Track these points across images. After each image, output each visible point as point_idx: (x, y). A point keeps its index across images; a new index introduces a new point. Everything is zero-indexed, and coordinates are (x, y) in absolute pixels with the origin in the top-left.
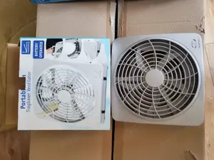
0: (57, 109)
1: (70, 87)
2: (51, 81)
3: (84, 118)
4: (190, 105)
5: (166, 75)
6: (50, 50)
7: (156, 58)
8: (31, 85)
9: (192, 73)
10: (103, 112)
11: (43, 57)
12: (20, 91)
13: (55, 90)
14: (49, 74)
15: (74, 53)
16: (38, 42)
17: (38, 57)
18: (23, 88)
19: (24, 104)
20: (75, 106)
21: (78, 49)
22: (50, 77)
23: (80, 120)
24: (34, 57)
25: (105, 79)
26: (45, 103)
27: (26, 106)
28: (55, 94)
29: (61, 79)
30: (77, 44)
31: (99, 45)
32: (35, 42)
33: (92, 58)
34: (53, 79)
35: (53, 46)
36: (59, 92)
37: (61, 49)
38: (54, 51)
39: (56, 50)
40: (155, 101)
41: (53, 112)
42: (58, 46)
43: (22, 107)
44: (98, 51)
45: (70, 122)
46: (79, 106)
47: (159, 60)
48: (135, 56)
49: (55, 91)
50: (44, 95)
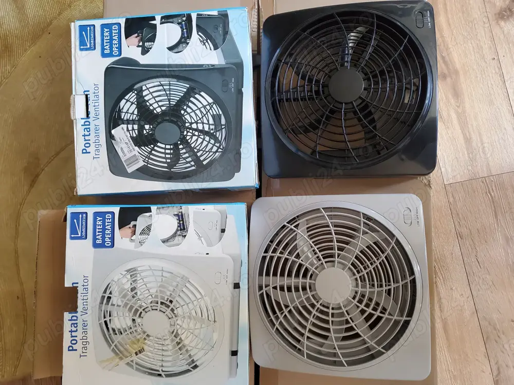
0: (141, 351)
1: (167, 304)
2: (130, 294)
3: (196, 367)
4: (402, 340)
5: (356, 279)
6: (127, 230)
7: (336, 244)
8: (88, 301)
9: (404, 277)
10: (234, 353)
11: (113, 246)
12: (67, 316)
13: (137, 310)
14: (124, 280)
15: (174, 235)
16: (102, 215)
17: (102, 246)
18: (74, 309)
19: (74, 341)
20: (178, 343)
21: (182, 228)
22: (128, 286)
23: (188, 371)
24: (95, 245)
25: (237, 286)
26: (117, 339)
27: (78, 346)
28: (138, 320)
29: (148, 289)
30: (181, 218)
31: (224, 217)
32: (96, 214)
33: (210, 244)
34: (133, 290)
35: (133, 223)
36: (146, 316)
37: (149, 228)
38: (134, 233)
39: (138, 230)
40: (336, 331)
41: (135, 358)
42: (141, 221)
43: (71, 349)
44: (223, 231)
45: (167, 376)
46: (186, 342)
47: (341, 249)
48: (294, 239)
49: (138, 313)
50: (116, 323)
